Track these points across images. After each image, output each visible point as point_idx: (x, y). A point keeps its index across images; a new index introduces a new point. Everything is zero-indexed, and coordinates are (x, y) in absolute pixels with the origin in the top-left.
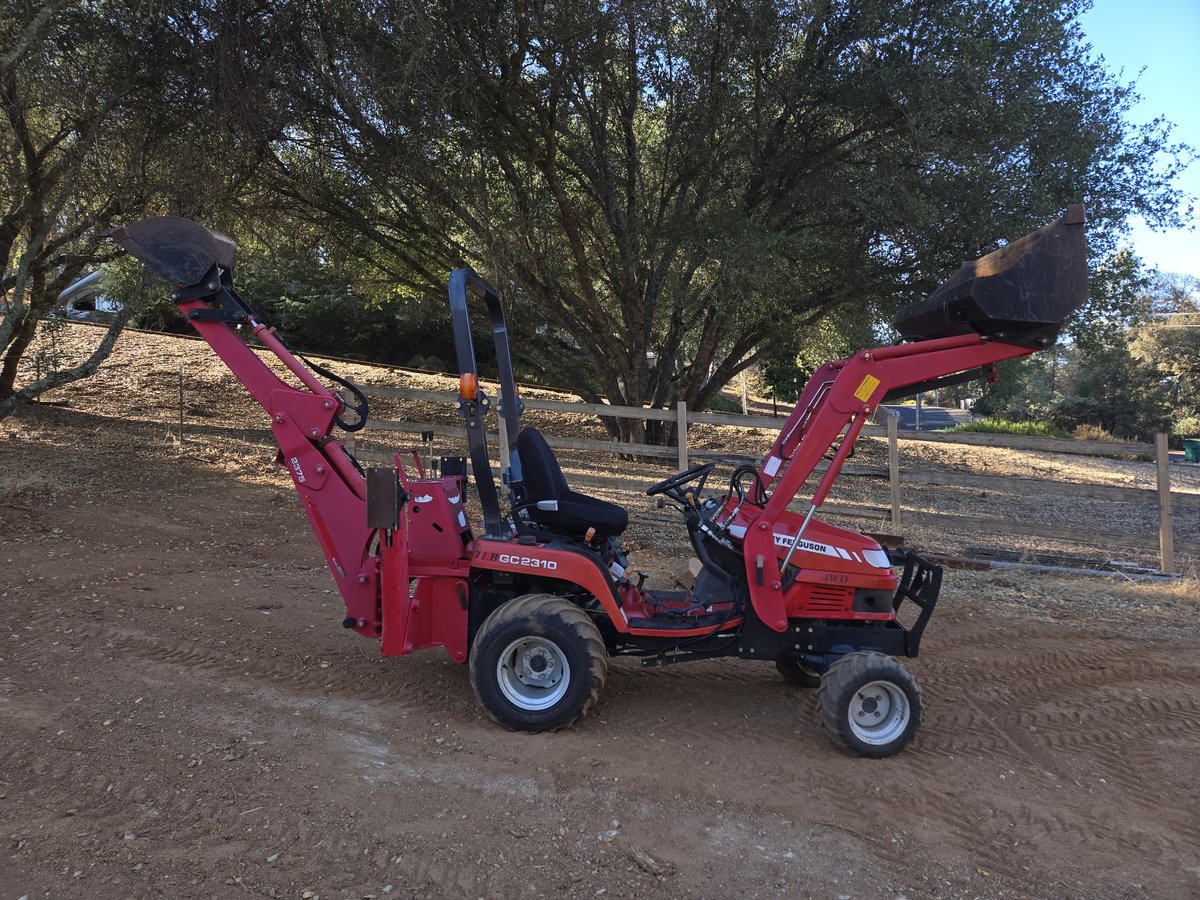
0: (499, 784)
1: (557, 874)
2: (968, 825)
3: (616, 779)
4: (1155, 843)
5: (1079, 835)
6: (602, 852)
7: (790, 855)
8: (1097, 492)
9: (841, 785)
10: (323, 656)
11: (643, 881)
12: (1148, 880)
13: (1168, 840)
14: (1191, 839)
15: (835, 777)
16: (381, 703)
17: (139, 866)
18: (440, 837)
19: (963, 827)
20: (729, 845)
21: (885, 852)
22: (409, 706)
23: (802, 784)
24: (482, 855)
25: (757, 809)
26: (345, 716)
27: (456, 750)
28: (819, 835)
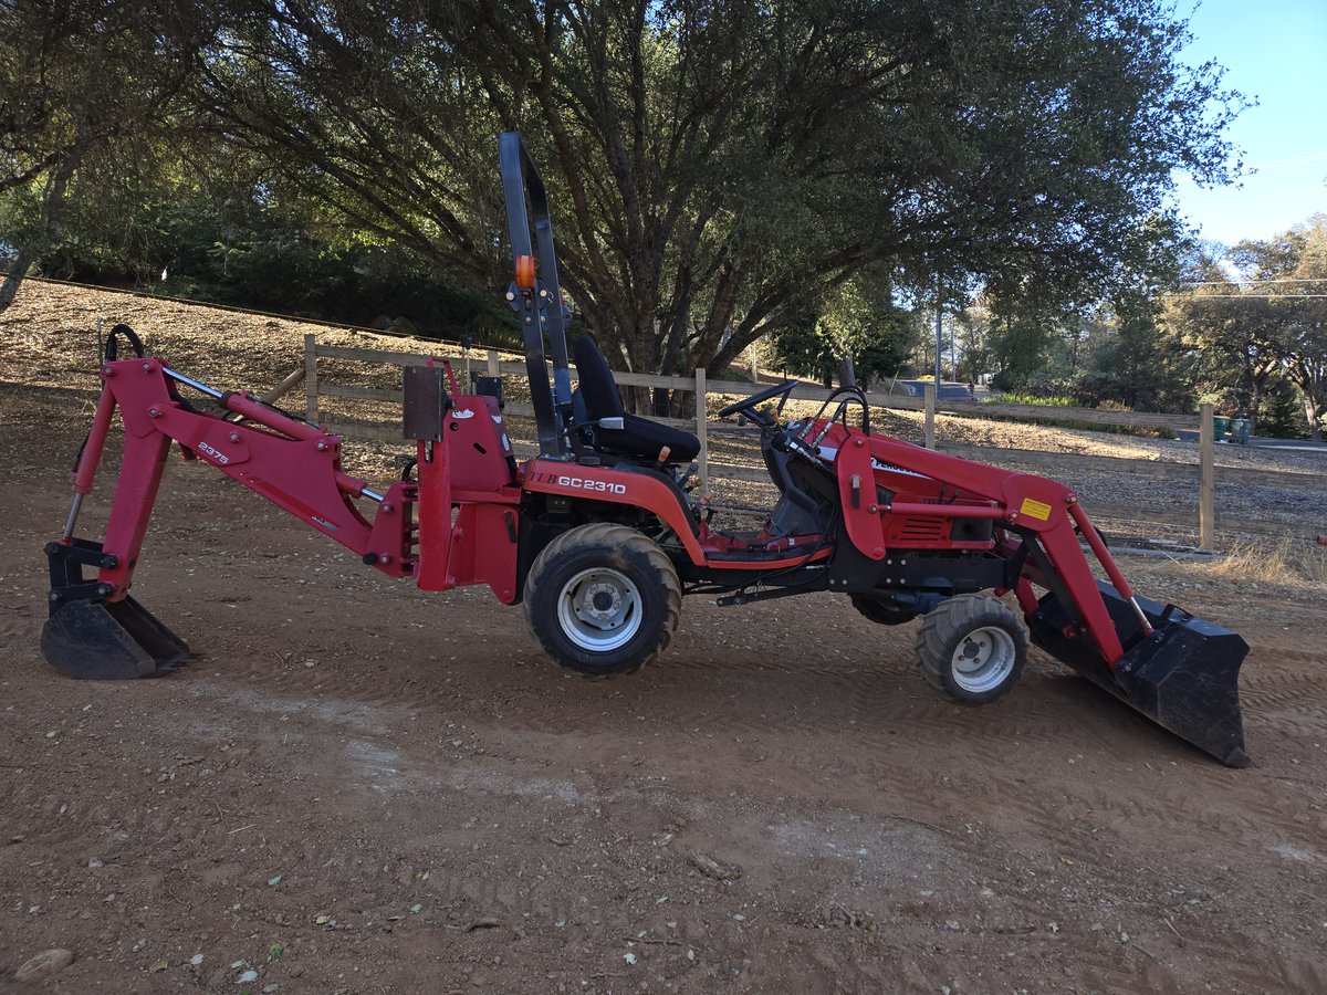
0: (532, 789)
1: (610, 883)
2: (1043, 812)
3: (664, 779)
4: (1235, 824)
5: (1158, 820)
6: (658, 857)
7: (863, 851)
8: (1139, 467)
9: (907, 776)
10: (307, 654)
11: (707, 887)
12: (1232, 862)
13: (1246, 820)
14: (1269, 819)
15: (900, 768)
16: (384, 704)
17: (111, 897)
18: (471, 849)
19: (1039, 815)
20: (796, 844)
21: (962, 843)
22: (417, 706)
23: (866, 776)
24: (522, 867)
25: (821, 804)
26: (343, 719)
27: (477, 753)
28: (891, 829)
